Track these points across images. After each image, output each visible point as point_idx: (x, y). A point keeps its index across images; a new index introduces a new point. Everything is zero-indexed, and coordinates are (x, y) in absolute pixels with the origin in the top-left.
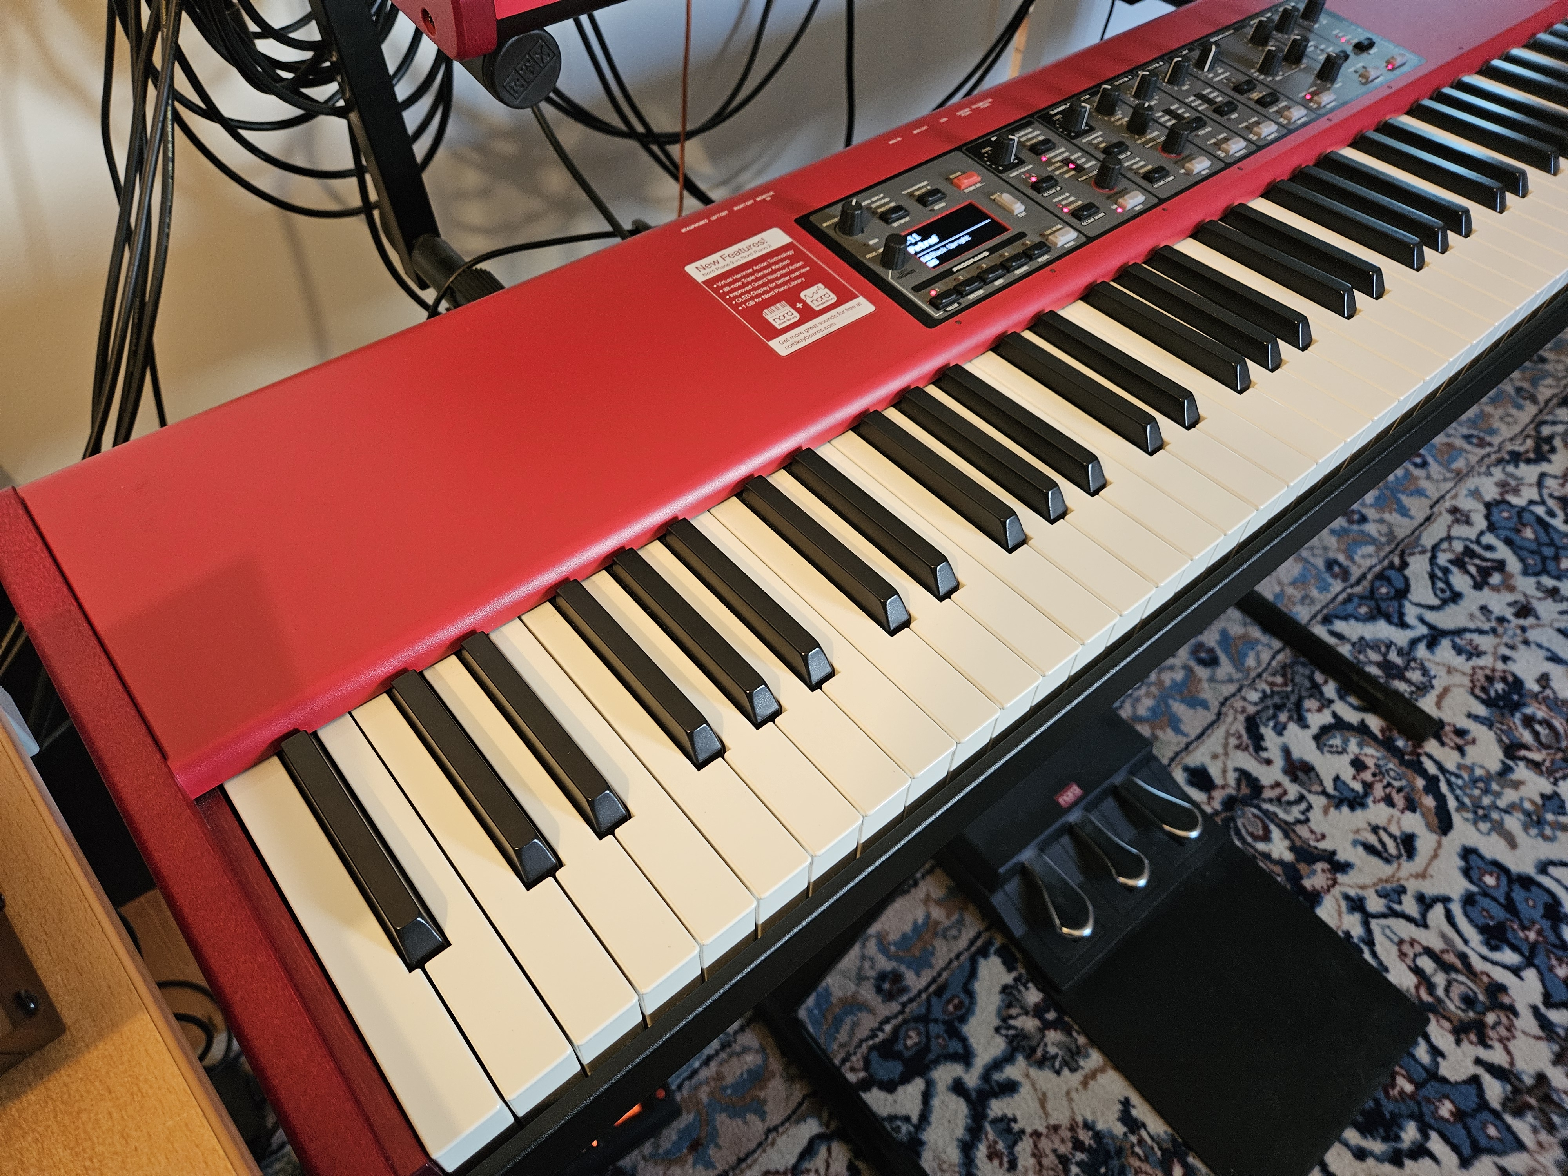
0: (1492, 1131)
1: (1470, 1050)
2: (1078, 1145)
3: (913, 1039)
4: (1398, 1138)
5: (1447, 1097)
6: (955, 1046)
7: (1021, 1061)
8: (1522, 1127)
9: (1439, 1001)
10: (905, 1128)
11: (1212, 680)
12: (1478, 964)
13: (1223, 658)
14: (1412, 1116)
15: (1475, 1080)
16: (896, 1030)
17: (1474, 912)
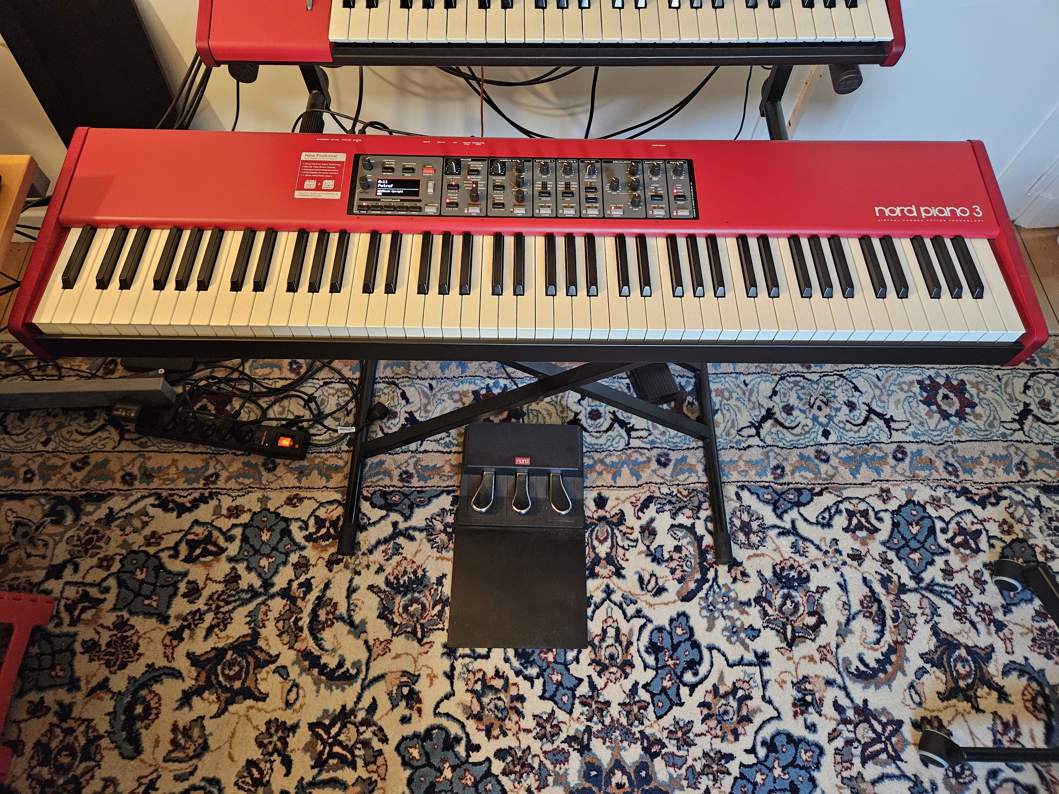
0: (565, 699)
1: (592, 671)
2: (415, 573)
3: (396, 498)
4: (526, 668)
5: (562, 675)
6: (407, 512)
7: (424, 534)
8: (578, 708)
9: (600, 647)
10: (366, 520)
11: (654, 471)
12: (633, 650)
13: (670, 467)
14: (540, 667)
15: (580, 680)
16: (393, 491)
17: (656, 635)
